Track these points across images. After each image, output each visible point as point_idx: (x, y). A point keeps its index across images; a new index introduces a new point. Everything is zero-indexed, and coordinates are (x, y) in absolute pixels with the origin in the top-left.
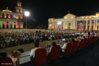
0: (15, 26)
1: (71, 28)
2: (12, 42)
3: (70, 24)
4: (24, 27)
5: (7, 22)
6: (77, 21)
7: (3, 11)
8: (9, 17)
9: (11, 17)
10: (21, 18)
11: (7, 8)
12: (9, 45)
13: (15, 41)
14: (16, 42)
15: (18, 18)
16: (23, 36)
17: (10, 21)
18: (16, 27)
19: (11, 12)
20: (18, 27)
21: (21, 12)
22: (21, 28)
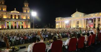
0: (22, 27)
1: (79, 27)
2: (17, 40)
3: (78, 23)
4: (32, 27)
5: (15, 23)
6: (86, 19)
7: (12, 12)
8: (17, 18)
9: (19, 18)
10: (29, 18)
11: (15, 9)
12: (14, 44)
13: (20, 39)
14: (21, 41)
15: (25, 19)
16: (29, 35)
17: (17, 21)
18: (24, 28)
19: (19, 13)
20: (25, 27)
21: (28, 12)
22: (29, 28)
